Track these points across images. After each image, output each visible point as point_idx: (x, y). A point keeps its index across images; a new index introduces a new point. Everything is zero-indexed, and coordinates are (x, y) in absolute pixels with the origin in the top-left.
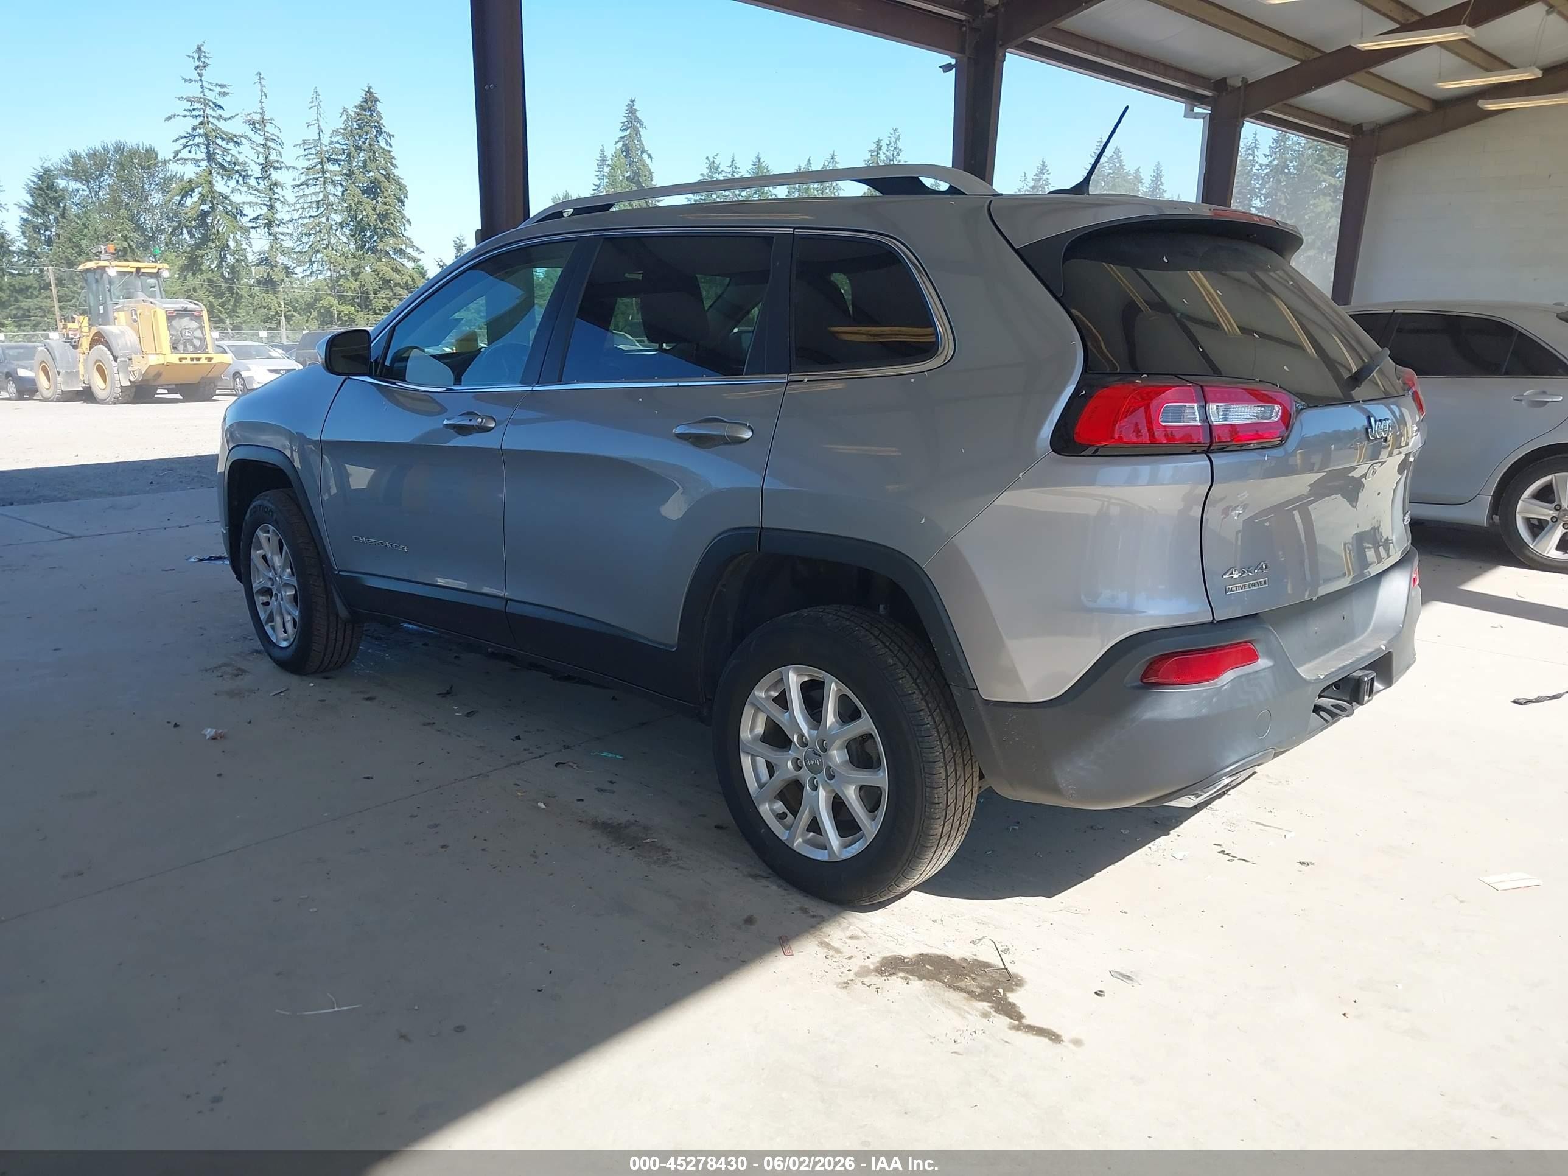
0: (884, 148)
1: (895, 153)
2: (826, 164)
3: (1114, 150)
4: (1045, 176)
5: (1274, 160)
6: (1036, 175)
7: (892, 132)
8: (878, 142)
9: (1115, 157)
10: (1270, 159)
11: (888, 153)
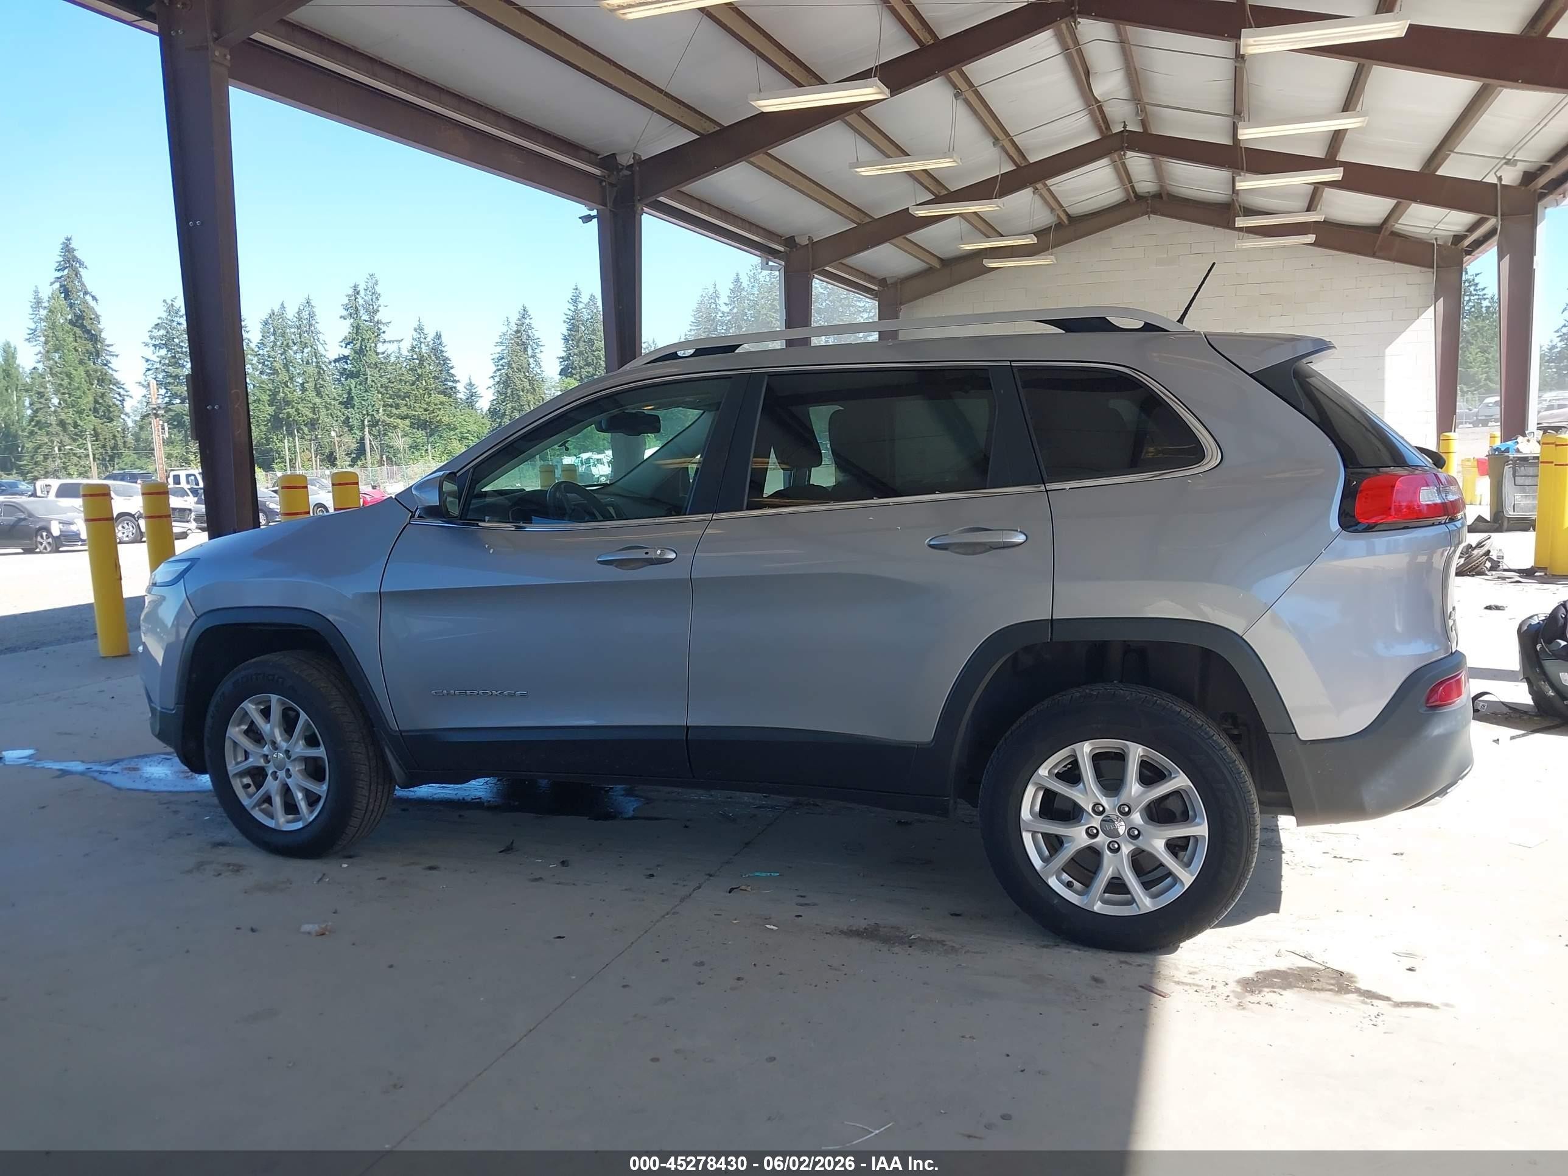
0: (362, 293)
1: (374, 297)
2: (302, 308)
3: (589, 297)
4: (527, 321)
5: (734, 308)
6: (519, 320)
7: (369, 277)
8: (355, 287)
9: (591, 303)
10: (730, 307)
11: (366, 298)
